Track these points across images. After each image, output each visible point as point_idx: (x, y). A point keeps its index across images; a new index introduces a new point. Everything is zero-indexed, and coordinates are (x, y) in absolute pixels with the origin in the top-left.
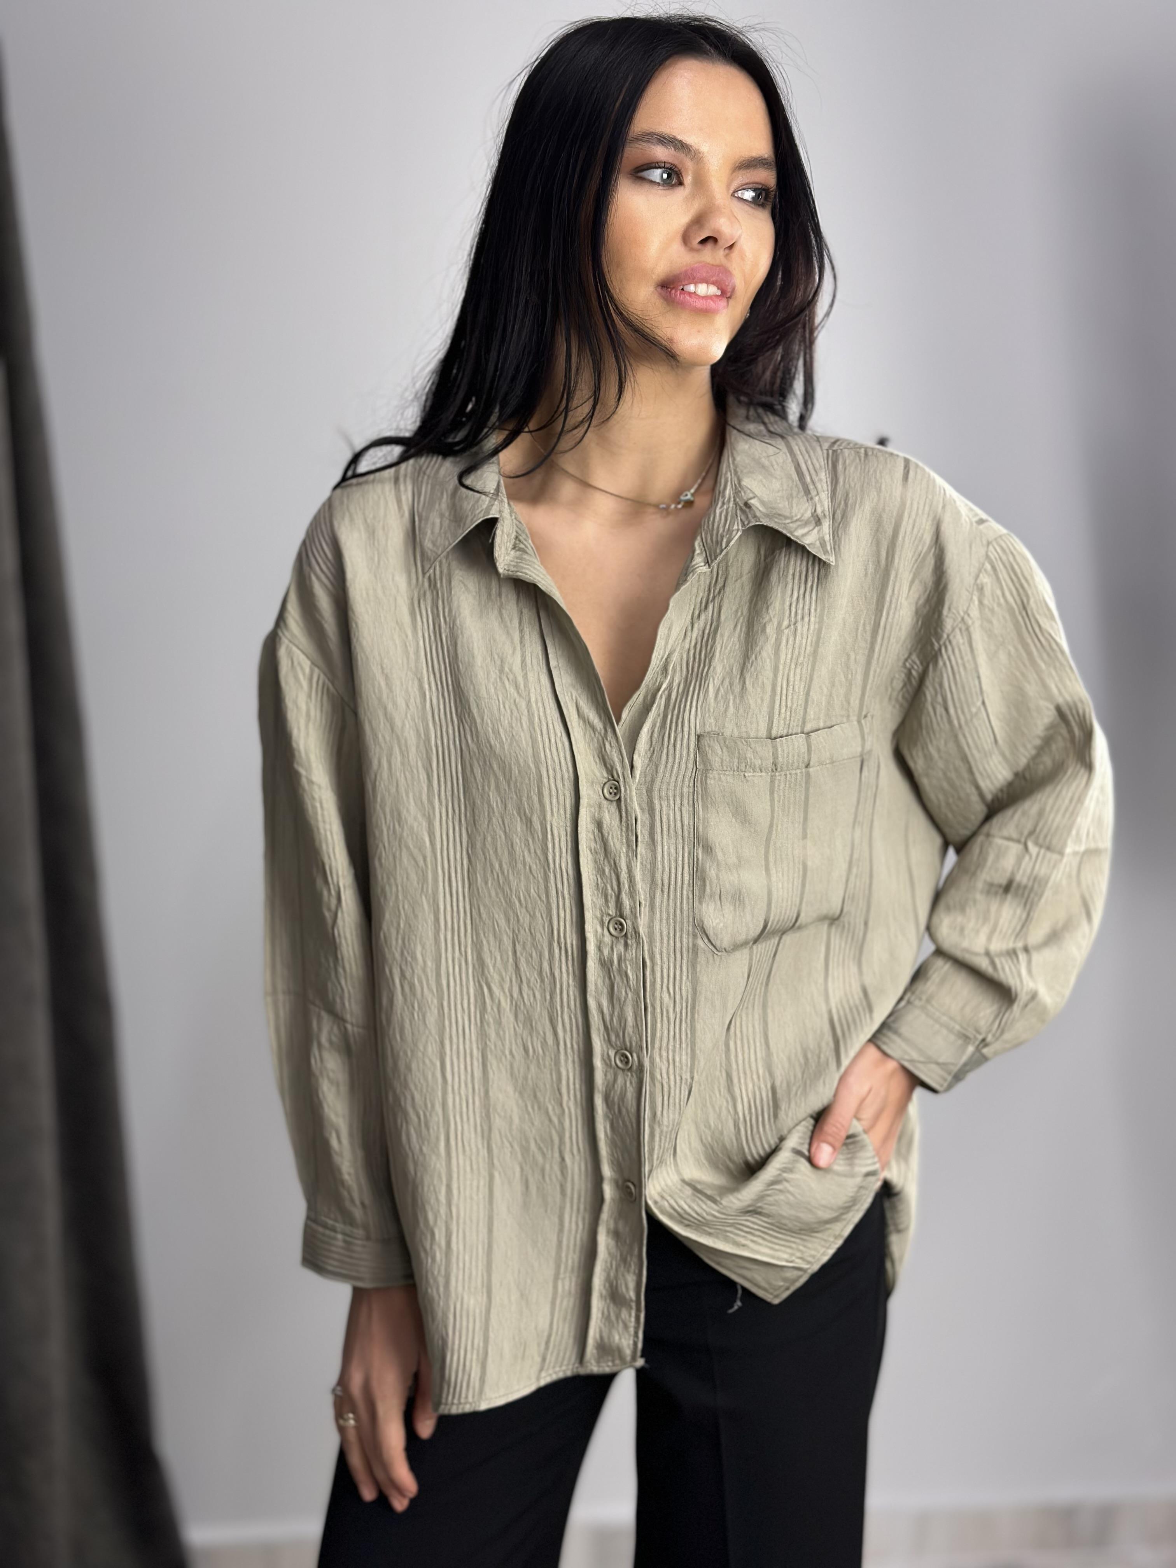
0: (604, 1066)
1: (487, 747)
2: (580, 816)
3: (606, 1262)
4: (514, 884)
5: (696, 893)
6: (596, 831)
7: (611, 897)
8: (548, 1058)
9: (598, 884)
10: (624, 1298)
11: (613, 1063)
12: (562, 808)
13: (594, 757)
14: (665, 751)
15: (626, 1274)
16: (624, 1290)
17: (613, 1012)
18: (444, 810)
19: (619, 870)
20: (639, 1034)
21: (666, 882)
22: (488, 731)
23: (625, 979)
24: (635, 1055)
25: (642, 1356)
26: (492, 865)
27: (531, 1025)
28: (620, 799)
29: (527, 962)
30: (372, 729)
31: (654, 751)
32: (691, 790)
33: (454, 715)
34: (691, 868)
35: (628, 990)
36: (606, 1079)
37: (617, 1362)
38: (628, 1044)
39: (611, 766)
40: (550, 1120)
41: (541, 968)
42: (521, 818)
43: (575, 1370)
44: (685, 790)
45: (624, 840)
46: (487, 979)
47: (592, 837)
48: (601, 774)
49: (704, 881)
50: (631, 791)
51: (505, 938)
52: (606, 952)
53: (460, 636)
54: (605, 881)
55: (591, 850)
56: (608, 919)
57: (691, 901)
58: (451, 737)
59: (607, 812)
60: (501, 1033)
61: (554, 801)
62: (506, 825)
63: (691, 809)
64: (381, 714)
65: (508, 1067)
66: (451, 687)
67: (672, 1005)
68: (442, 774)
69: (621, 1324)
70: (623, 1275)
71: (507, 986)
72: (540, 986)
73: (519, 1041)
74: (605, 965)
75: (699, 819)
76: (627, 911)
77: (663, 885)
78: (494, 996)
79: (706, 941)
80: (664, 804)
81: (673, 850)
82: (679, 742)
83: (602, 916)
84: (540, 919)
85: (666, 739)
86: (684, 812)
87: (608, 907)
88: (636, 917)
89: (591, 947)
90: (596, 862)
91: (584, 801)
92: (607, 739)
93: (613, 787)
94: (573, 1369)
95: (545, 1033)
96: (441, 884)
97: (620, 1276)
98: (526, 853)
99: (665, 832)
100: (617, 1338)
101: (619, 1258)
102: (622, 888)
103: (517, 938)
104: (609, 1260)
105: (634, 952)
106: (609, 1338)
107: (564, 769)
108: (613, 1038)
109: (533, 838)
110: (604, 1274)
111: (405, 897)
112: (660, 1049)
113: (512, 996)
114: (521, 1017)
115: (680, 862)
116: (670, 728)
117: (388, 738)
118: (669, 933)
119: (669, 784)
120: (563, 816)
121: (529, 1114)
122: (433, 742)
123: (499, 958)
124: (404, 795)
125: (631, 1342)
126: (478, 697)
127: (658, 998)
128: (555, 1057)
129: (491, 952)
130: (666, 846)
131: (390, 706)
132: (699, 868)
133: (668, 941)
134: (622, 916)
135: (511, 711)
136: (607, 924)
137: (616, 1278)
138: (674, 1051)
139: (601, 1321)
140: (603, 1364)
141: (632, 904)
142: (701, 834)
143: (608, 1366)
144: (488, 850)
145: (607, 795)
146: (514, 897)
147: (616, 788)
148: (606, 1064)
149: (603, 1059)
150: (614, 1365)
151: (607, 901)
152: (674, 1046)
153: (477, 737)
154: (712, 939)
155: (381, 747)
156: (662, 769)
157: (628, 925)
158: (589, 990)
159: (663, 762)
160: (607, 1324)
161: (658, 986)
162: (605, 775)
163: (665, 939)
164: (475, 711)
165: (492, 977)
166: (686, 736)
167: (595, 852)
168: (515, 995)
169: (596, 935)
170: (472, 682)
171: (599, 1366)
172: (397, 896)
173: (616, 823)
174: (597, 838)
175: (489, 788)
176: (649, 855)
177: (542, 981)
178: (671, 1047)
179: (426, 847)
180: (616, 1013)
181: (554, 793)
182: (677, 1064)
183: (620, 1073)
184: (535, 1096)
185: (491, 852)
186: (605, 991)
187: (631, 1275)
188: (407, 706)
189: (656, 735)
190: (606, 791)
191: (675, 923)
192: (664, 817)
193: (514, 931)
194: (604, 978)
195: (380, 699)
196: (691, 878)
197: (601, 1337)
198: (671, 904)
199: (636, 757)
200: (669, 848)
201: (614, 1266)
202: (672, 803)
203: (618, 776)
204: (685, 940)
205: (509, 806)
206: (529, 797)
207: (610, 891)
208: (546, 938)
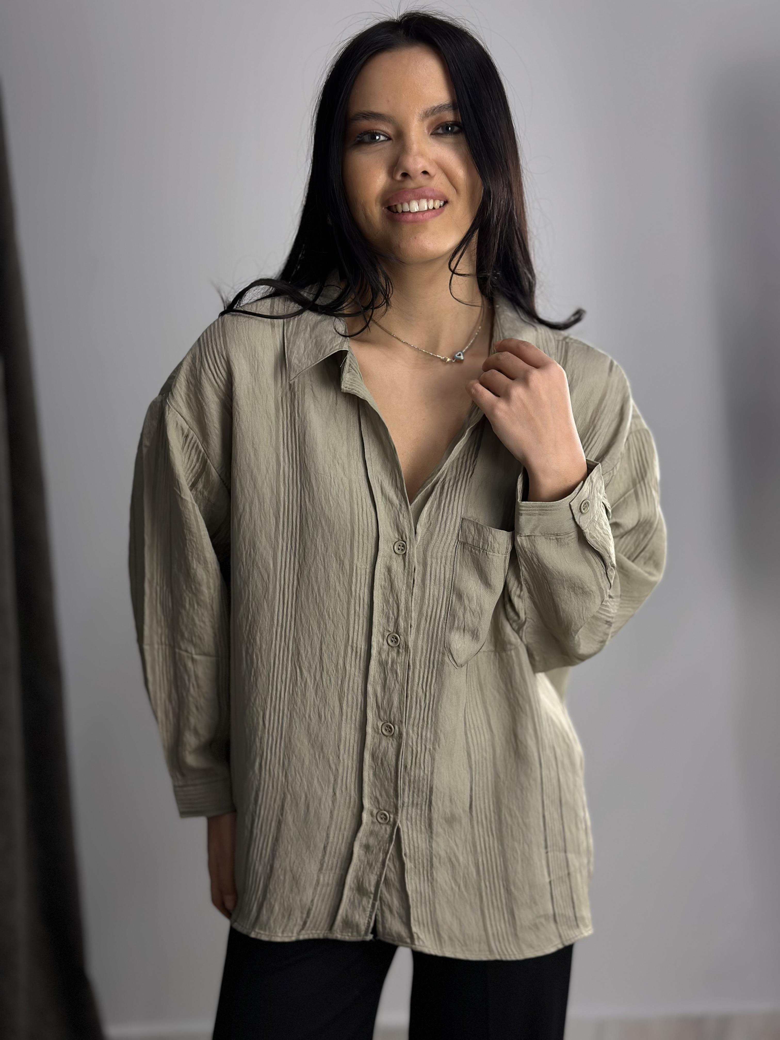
0: (373, 732)
1: (319, 508)
2: (377, 563)
3: (357, 866)
4: (326, 605)
5: (448, 625)
6: (386, 573)
7: (392, 619)
8: (334, 725)
9: (383, 610)
10: (367, 890)
11: (380, 731)
12: (365, 556)
13: (390, 523)
14: (438, 525)
15: (370, 874)
16: (367, 885)
17: (384, 697)
18: (285, 545)
19: (400, 602)
20: (401, 713)
21: (429, 614)
22: (322, 497)
23: (395, 675)
24: (397, 727)
25: (372, 933)
26: (313, 589)
27: (326, 701)
28: (405, 553)
29: (329, 658)
30: (241, 485)
31: (431, 524)
32: (453, 554)
33: (299, 482)
34: (447, 608)
35: (396, 682)
36: (373, 741)
37: (355, 934)
38: (392, 719)
39: (402, 530)
40: (330, 767)
41: (338, 663)
42: (336, 560)
43: (325, 935)
44: (449, 554)
45: (405, 582)
46: (300, 663)
47: (383, 577)
48: (394, 536)
49: (454, 618)
50: (413, 549)
51: (315, 638)
52: (383, 657)
53: (309, 428)
54: (389, 608)
55: (381, 586)
56: (388, 634)
57: (444, 630)
58: (295, 496)
59: (395, 561)
60: (305, 702)
61: (361, 550)
62: (326, 563)
63: (452, 568)
64: (248, 477)
65: (307, 726)
66: (298, 462)
67: (424, 697)
68: (286, 520)
69: (361, 908)
70: (368, 875)
71: (313, 671)
72: (335, 675)
73: (316, 709)
74: (382, 664)
75: (456, 574)
76: (401, 630)
77: (427, 615)
78: (303, 676)
79: (451, 658)
80: (434, 561)
81: (436, 593)
82: (449, 520)
83: (384, 631)
84: (341, 629)
85: (440, 517)
86: (447, 569)
87: (389, 625)
88: (407, 635)
89: (374, 652)
90: (384, 594)
91: (380, 553)
92: (401, 513)
93: (401, 545)
94: (324, 933)
95: (334, 707)
96: (278, 594)
97: (366, 875)
98: (337, 584)
99: (432, 580)
100: (357, 917)
101: (366, 863)
102: (400, 614)
103: (324, 639)
104: (359, 864)
105: (403, 657)
106: (352, 917)
107: (370, 529)
108: (382, 713)
109: (344, 573)
110: (354, 874)
111: (253, 599)
112: (413, 725)
113: (315, 679)
114: (319, 693)
115: (440, 603)
116: (444, 510)
117: (251, 492)
118: (427, 649)
119: (439, 547)
120: (365, 561)
121: (316, 760)
122: (282, 499)
123: (309, 650)
124: (259, 532)
125: (366, 922)
126: (316, 472)
127: (415, 691)
128: (339, 724)
129: (305, 646)
130: (433, 590)
131: (255, 470)
132: (452, 608)
133: (426, 654)
134: (397, 633)
135: (339, 486)
136: (386, 637)
137: (363, 876)
138: (422, 728)
139: (348, 905)
140: (344, 934)
141: (405, 626)
142: (456, 585)
143: (348, 936)
144: (311, 577)
145: (397, 551)
146: (325, 612)
147: (403, 546)
148: (375, 731)
149: (373, 727)
150: (352, 936)
151: (388, 621)
152: (423, 725)
153: (313, 500)
154: (455, 658)
155: (245, 498)
156: (435, 537)
157: (401, 639)
158: (369, 682)
159: (436, 532)
160: (352, 907)
161: (416, 683)
162: (397, 536)
163: (424, 651)
164: (314, 482)
165: (304, 663)
166: (454, 518)
167: (384, 588)
168: (318, 679)
169: (378, 644)
170: (313, 462)
171: (342, 935)
172: (249, 598)
173: (400, 570)
174: (387, 579)
175: (317, 536)
176: (420, 594)
177: (337, 671)
178: (420, 725)
179: (270, 569)
180: (386, 697)
181: (361, 545)
182: (424, 737)
183: (384, 738)
184: (322, 749)
185: (313, 578)
186: (380, 682)
187: (374, 875)
188: (267, 471)
189: (433, 513)
190: (395, 547)
191: (432, 643)
192: (433, 570)
193: (322, 635)
194: (380, 673)
195: (249, 465)
196: (446, 614)
197: (347, 916)
198: (431, 630)
199: (418, 526)
200: (434, 591)
201: (362, 869)
202: (439, 561)
203: (406, 539)
204: (437, 656)
205: (330, 549)
206: (344, 546)
207: (391, 615)
208: (343, 643)
